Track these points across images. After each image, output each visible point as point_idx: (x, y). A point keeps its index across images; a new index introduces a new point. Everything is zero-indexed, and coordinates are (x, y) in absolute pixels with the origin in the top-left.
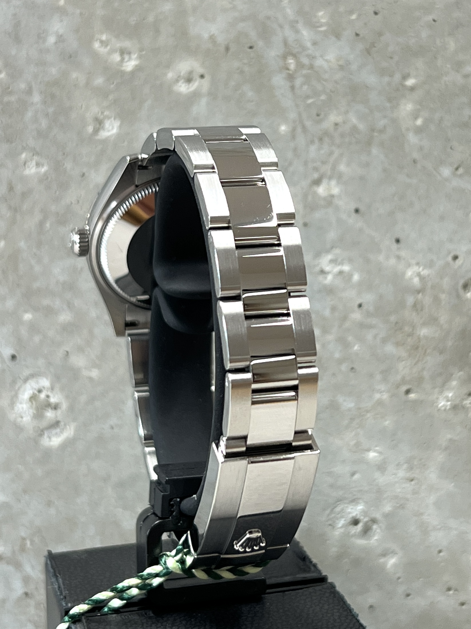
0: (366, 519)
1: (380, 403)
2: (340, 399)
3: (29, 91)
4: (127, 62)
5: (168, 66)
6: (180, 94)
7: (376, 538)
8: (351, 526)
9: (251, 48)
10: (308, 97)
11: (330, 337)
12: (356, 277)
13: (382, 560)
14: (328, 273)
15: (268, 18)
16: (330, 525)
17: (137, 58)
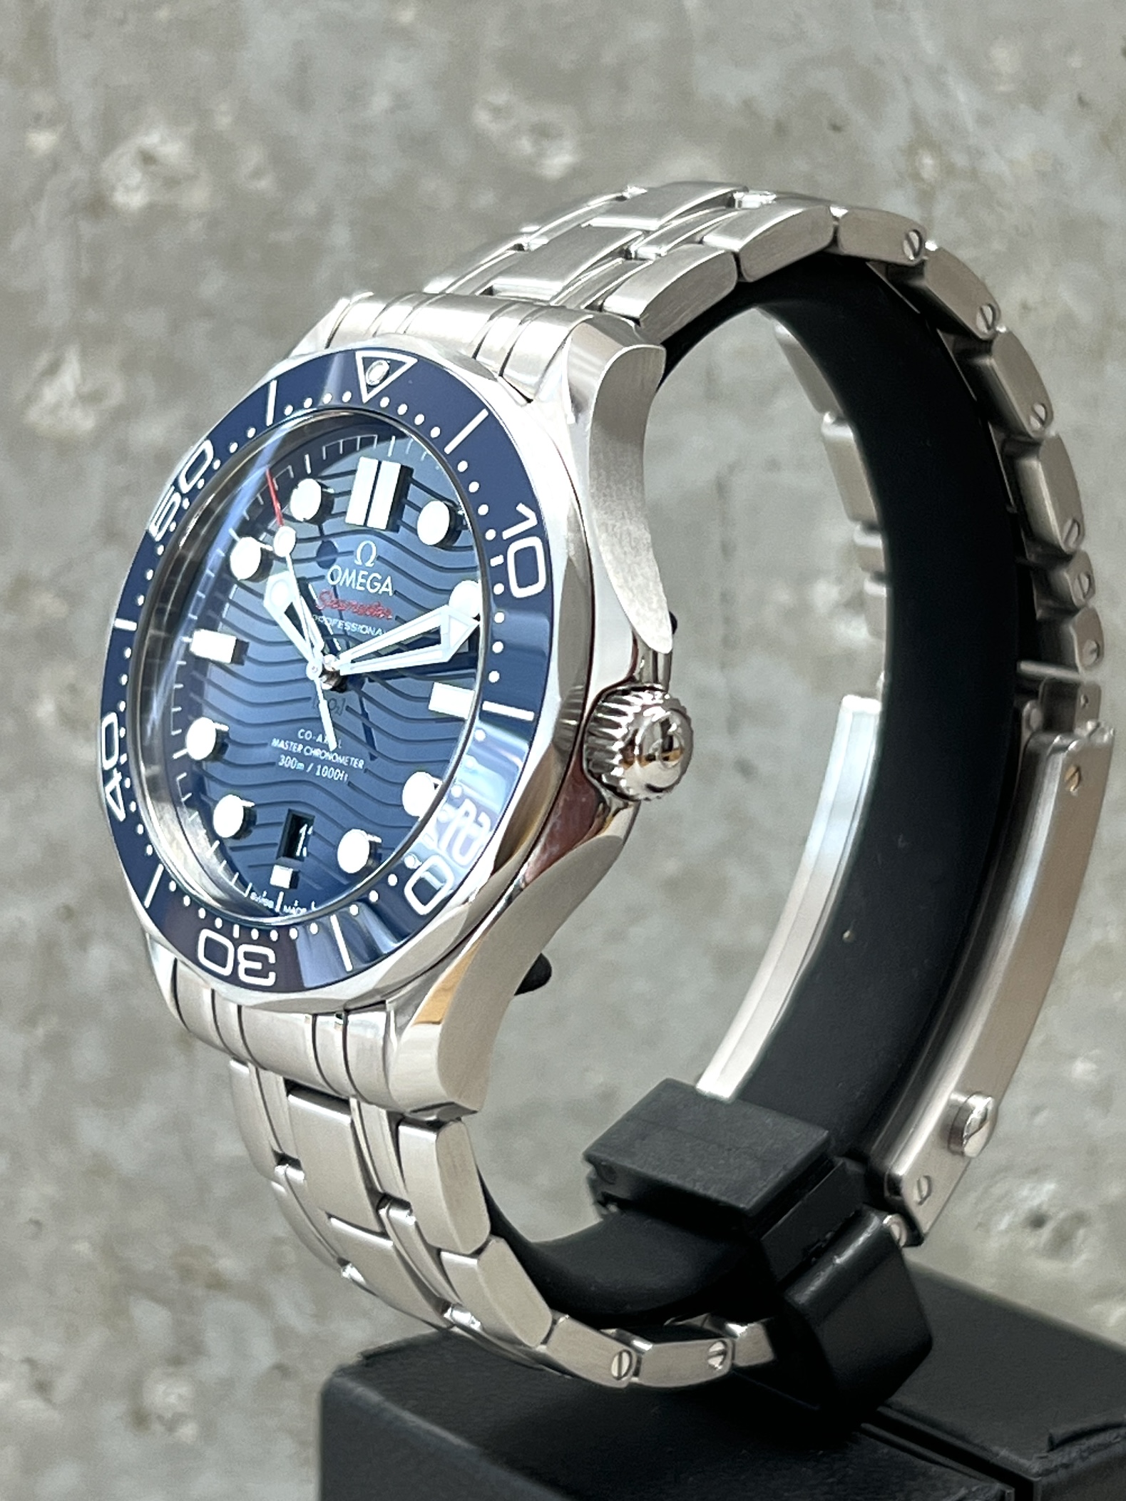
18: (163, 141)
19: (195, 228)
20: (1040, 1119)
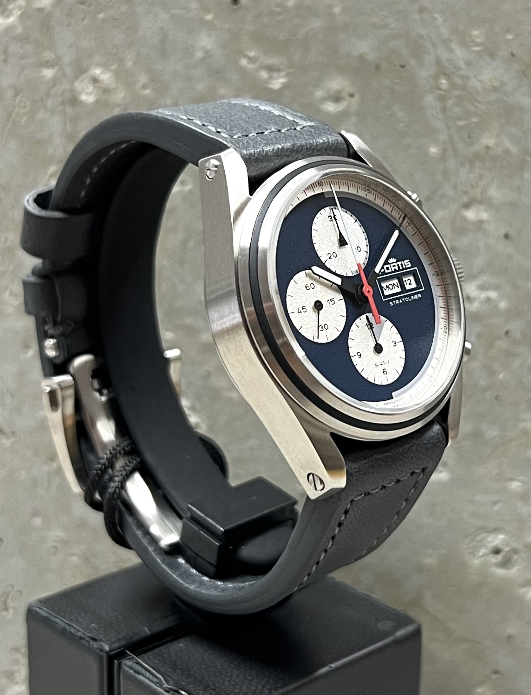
0: (507, 549)
1: (525, 432)
5: (317, 84)
6: (328, 114)
7: (516, 568)
8: (491, 555)
9: (403, 66)
10: (460, 118)
12: (503, 305)
13: (523, 590)
14: (475, 299)
15: (421, 36)
16: (471, 553)
18: (102, 73)
20: (497, 507)
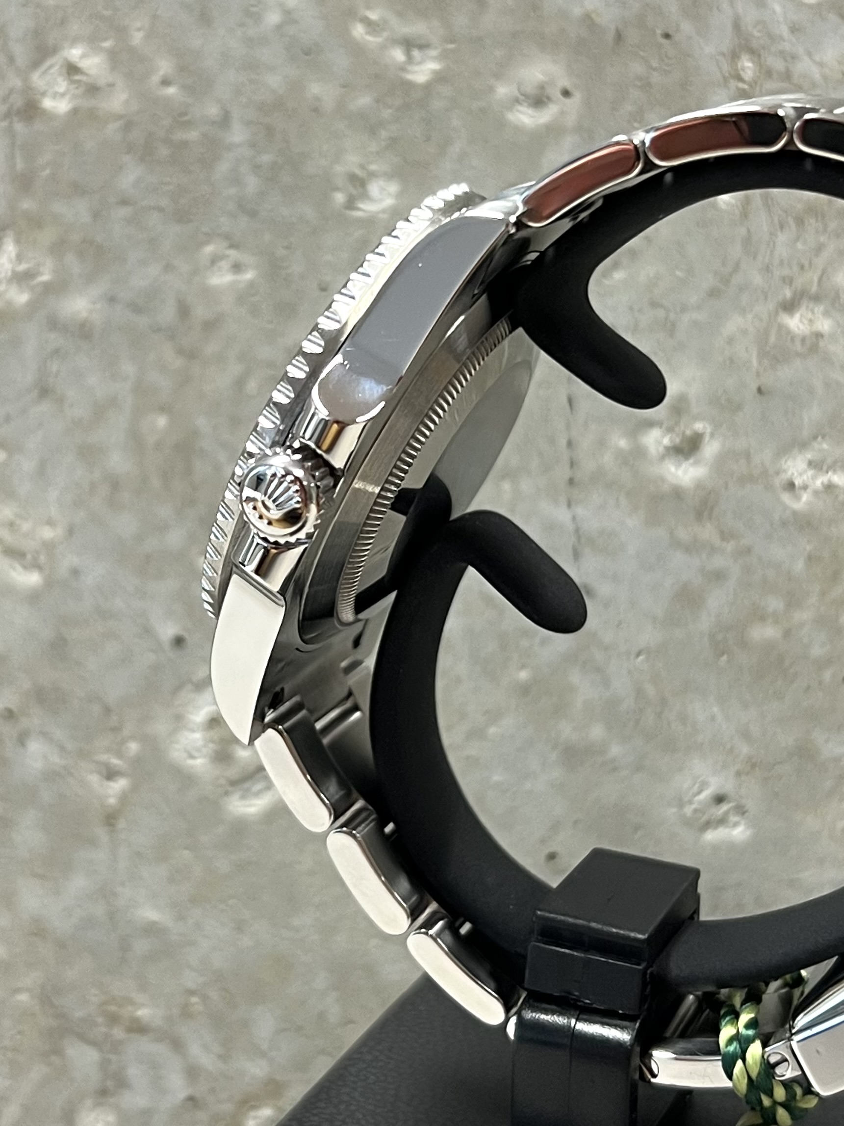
2: (819, 737)
3: (225, 121)
4: (420, 63)
11: (804, 615)
17: (439, 58)
19: (112, 128)
